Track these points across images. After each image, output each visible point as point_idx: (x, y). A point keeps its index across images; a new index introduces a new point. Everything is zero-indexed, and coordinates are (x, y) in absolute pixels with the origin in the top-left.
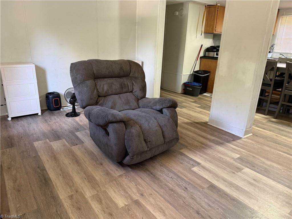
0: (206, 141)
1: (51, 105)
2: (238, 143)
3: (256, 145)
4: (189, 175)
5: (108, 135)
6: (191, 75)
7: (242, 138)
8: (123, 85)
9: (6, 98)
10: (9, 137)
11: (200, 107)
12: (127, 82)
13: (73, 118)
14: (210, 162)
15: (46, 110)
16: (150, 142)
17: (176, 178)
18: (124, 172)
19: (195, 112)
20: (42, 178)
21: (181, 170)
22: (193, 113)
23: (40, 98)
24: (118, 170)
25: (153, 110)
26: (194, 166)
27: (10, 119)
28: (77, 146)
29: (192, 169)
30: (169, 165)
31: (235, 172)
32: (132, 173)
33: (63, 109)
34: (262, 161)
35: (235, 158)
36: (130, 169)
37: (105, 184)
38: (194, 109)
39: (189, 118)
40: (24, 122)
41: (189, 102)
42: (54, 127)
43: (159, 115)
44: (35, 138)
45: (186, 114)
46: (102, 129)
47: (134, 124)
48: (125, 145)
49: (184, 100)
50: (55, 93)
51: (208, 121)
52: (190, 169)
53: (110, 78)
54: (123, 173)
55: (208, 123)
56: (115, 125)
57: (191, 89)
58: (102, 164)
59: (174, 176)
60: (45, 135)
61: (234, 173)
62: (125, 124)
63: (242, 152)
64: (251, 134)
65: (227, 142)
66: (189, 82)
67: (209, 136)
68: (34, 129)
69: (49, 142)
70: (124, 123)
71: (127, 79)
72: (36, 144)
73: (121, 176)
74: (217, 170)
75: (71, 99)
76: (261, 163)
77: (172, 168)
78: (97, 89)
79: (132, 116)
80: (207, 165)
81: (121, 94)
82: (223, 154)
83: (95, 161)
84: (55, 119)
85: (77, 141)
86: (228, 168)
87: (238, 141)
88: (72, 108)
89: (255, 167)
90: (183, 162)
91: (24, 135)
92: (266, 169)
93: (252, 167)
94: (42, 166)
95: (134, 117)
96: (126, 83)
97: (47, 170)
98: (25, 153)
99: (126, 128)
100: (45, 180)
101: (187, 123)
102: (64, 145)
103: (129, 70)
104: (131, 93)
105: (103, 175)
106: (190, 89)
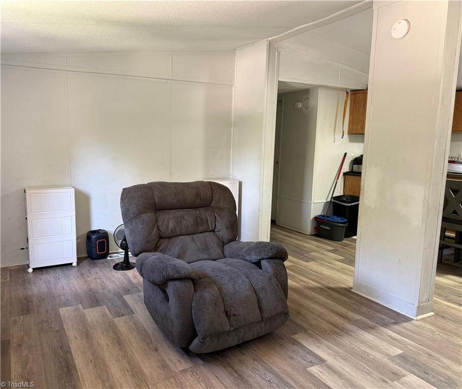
0: (343, 323)
1: (94, 250)
2: (404, 328)
3: (439, 334)
4: (301, 379)
5: (168, 300)
6: (328, 204)
7: (413, 319)
8: (199, 220)
9: (29, 239)
10: (25, 299)
11: (343, 260)
12: (206, 216)
13: (125, 271)
14: (343, 359)
15: (85, 258)
16: (235, 315)
17: (276, 382)
18: (190, 365)
19: (333, 268)
20: (64, 364)
21: (288, 369)
22: (328, 271)
23: (77, 239)
24: (181, 360)
25: (245, 262)
26: (312, 364)
27: (30, 270)
28: (123, 317)
29: (308, 369)
30: (270, 359)
31: (388, 381)
32: (202, 368)
33: (110, 257)
34: (445, 364)
35: (392, 356)
36: (201, 362)
37: (158, 382)
38: (330, 263)
39: (318, 280)
40: (50, 277)
41: (323, 250)
42: (93, 285)
43: (255, 271)
44: (62, 301)
45: (314, 272)
46: (159, 290)
47: (210, 283)
48: (192, 318)
49: (314, 248)
50: (101, 232)
51: (352, 286)
52: (305, 368)
53: (179, 210)
54: (189, 367)
55: (353, 290)
56: (177, 283)
57: (329, 228)
58: (156, 350)
59: (274, 379)
60: (78, 298)
61: (386, 382)
62: (194, 284)
63: (409, 345)
64: (432, 313)
65: (382, 326)
66: (324, 216)
67: (351, 314)
68: (63, 288)
69: (82, 308)
70: (192, 281)
71: (206, 210)
72: (63, 311)
73: (184, 371)
74: (353, 374)
75: (122, 241)
76: (443, 367)
77: (273, 365)
78: (158, 226)
79: (209, 271)
80: (337, 364)
81: (196, 235)
82: (371, 347)
83: (147, 344)
84: (97, 273)
85: (124, 310)
86: (376, 373)
87: (405, 324)
88: (123, 256)
89: (427, 374)
90: (294, 356)
91: (48, 295)
92: (449, 378)
93: (422, 374)
94: (66, 346)
95: (210, 273)
96: (204, 217)
97: (72, 352)
98: (45, 324)
99: (195, 291)
100: (67, 367)
101: (313, 289)
102: (104, 315)
103: (209, 196)
104: (212, 233)
105: (155, 368)
106: (327, 228)
